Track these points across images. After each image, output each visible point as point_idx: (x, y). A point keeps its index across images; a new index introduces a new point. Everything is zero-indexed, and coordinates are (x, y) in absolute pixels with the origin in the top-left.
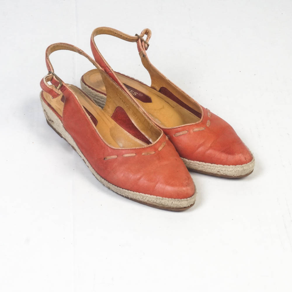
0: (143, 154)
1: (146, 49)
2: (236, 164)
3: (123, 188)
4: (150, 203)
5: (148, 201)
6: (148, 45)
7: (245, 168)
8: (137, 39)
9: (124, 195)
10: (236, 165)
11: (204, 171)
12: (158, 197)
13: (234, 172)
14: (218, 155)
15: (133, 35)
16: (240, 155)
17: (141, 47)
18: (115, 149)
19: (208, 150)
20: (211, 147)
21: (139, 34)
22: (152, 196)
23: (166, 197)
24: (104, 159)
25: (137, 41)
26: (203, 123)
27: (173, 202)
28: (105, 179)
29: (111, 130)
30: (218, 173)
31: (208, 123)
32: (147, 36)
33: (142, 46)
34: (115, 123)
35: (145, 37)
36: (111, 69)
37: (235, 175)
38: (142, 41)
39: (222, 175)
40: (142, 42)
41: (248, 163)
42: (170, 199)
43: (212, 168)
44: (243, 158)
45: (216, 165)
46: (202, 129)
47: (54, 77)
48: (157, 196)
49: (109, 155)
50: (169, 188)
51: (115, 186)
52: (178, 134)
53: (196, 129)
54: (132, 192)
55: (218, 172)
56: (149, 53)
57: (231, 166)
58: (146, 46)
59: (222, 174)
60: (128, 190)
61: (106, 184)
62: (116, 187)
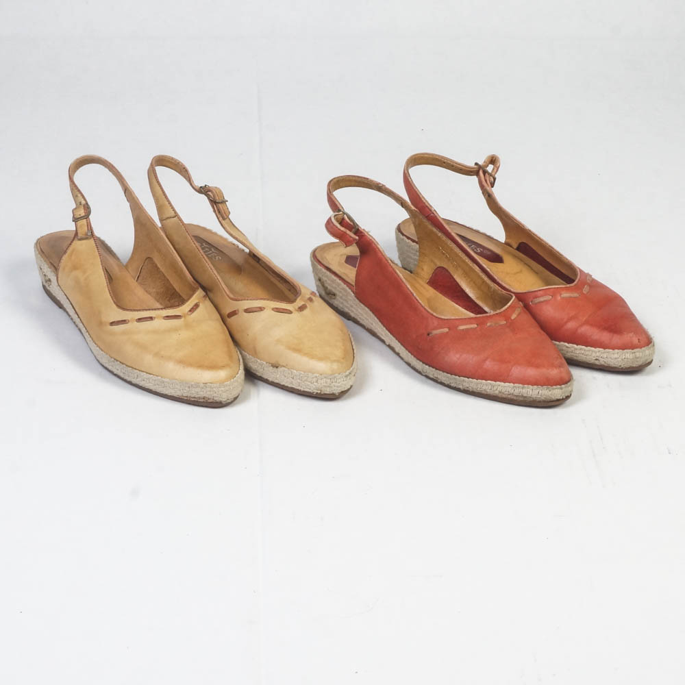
0: (488, 324)
1: (492, 185)
2: (623, 347)
3: (459, 376)
4: (504, 396)
5: (500, 392)
6: (495, 179)
7: (638, 354)
8: (476, 171)
9: (461, 387)
10: (623, 349)
11: (575, 358)
12: (516, 385)
13: (620, 359)
14: (596, 334)
15: (471, 164)
16: (631, 335)
17: (484, 183)
18: (445, 319)
19: (581, 326)
20: (587, 323)
21: (481, 163)
22: (507, 384)
23: (528, 384)
24: (428, 335)
25: (477, 174)
26: (579, 288)
27: (540, 392)
28: (430, 366)
29: (429, 300)
30: (597, 362)
31: (586, 290)
32: (493, 166)
33: (486, 181)
34: (435, 291)
35: (490, 168)
36: (433, 209)
37: (622, 366)
38: (485, 172)
39: (601, 365)
40: (484, 175)
41: (643, 348)
42: (535, 386)
43: (587, 353)
44: (635, 341)
45: (593, 349)
46: (576, 295)
47: (346, 218)
48: (514, 383)
49: (436, 328)
50: (531, 372)
51: (448, 373)
52: (537, 300)
53: (566, 295)
54: (475, 380)
55: (596, 360)
56: (496, 191)
57: (616, 351)
58: (492, 180)
59: (603, 363)
60: (468, 378)
61: (432, 373)
62: (449, 375)
